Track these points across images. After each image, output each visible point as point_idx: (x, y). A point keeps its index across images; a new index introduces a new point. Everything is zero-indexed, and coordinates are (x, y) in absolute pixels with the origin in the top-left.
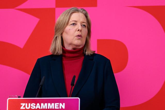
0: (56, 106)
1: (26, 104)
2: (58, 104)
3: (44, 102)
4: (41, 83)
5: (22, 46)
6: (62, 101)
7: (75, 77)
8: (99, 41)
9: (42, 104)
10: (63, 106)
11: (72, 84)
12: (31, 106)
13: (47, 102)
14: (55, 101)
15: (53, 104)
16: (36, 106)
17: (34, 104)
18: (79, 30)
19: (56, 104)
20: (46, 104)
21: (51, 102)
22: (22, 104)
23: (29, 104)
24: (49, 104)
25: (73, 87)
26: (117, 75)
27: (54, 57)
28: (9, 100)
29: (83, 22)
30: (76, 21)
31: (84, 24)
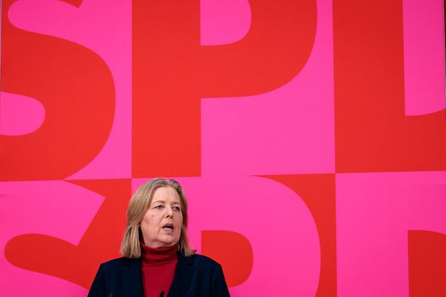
8: (204, 233)
18: (168, 216)
27: (126, 262)
29: (175, 203)
30: (163, 202)
31: (177, 206)
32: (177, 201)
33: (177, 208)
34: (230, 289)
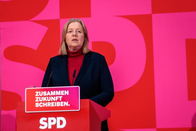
0: (62, 93)
1: (40, 92)
2: (63, 91)
3: (53, 90)
4: (50, 76)
5: (35, 49)
6: (66, 89)
7: (75, 70)
8: (93, 43)
9: (52, 92)
10: (67, 93)
11: (74, 76)
12: (43, 94)
13: (56, 90)
14: (61, 90)
15: (60, 91)
16: (47, 93)
17: (46, 92)
19: (62, 91)
20: (54, 92)
21: (58, 90)
22: (36, 92)
23: (42, 92)
24: (57, 92)
25: (75, 78)
26: (110, 67)
28: (27, 90)
29: (78, 29)
30: (72, 29)
31: (79, 30)
32: (79, 28)
33: (79, 31)
34: (109, 67)
